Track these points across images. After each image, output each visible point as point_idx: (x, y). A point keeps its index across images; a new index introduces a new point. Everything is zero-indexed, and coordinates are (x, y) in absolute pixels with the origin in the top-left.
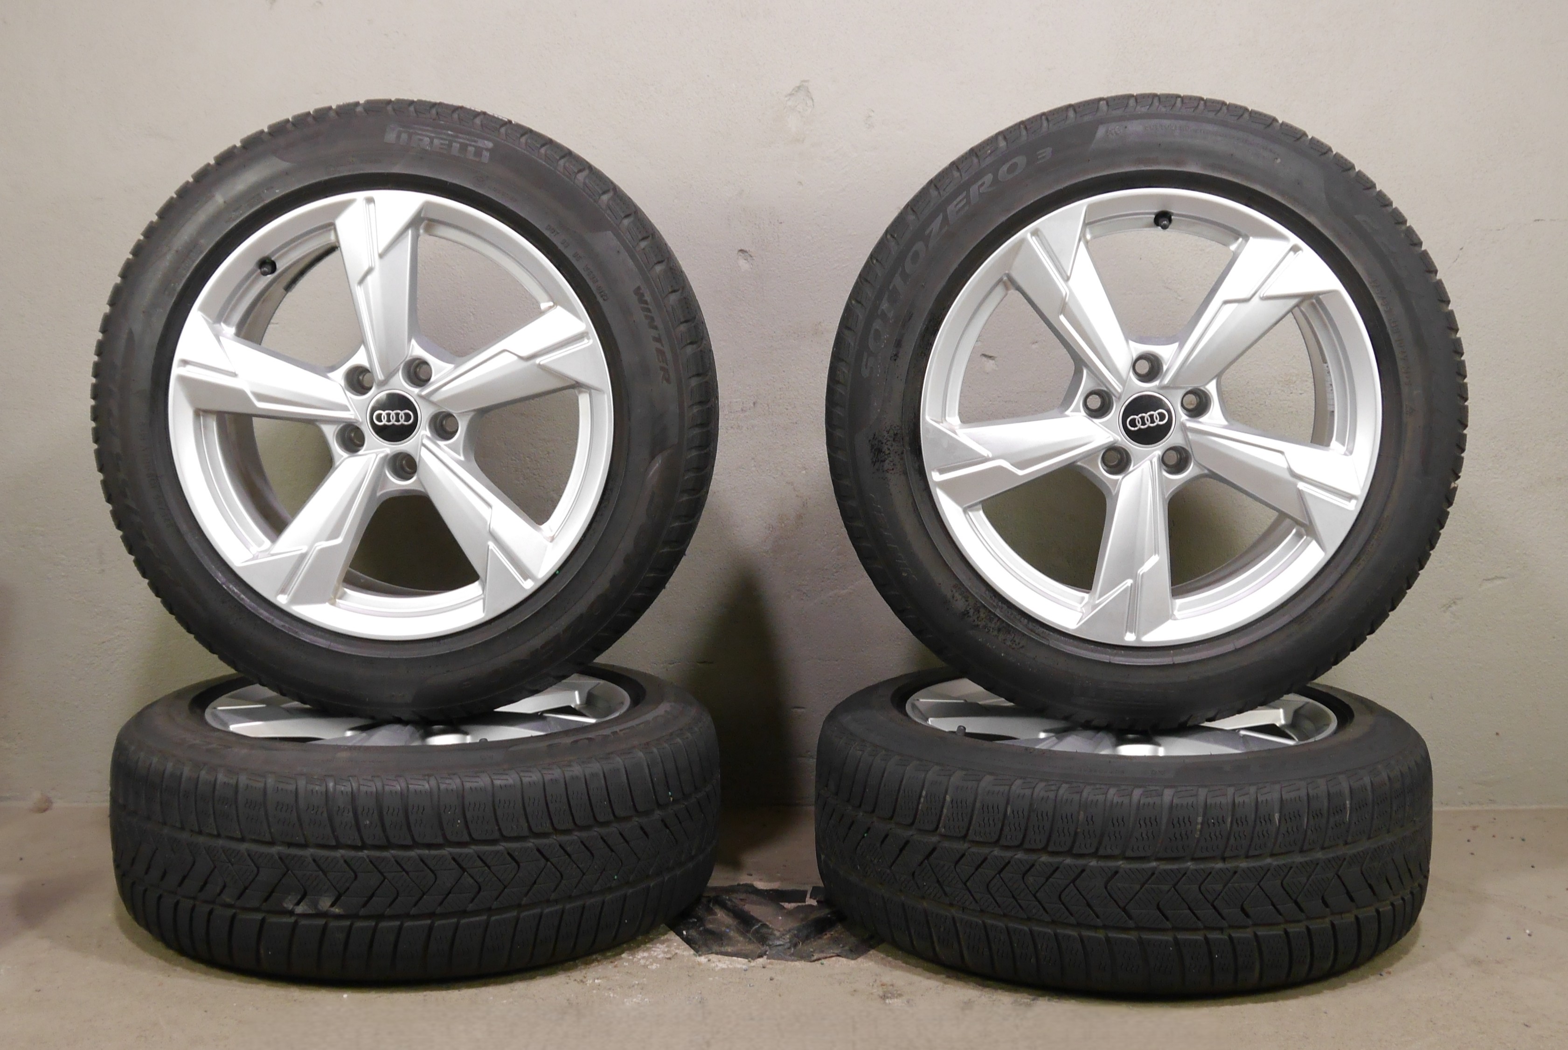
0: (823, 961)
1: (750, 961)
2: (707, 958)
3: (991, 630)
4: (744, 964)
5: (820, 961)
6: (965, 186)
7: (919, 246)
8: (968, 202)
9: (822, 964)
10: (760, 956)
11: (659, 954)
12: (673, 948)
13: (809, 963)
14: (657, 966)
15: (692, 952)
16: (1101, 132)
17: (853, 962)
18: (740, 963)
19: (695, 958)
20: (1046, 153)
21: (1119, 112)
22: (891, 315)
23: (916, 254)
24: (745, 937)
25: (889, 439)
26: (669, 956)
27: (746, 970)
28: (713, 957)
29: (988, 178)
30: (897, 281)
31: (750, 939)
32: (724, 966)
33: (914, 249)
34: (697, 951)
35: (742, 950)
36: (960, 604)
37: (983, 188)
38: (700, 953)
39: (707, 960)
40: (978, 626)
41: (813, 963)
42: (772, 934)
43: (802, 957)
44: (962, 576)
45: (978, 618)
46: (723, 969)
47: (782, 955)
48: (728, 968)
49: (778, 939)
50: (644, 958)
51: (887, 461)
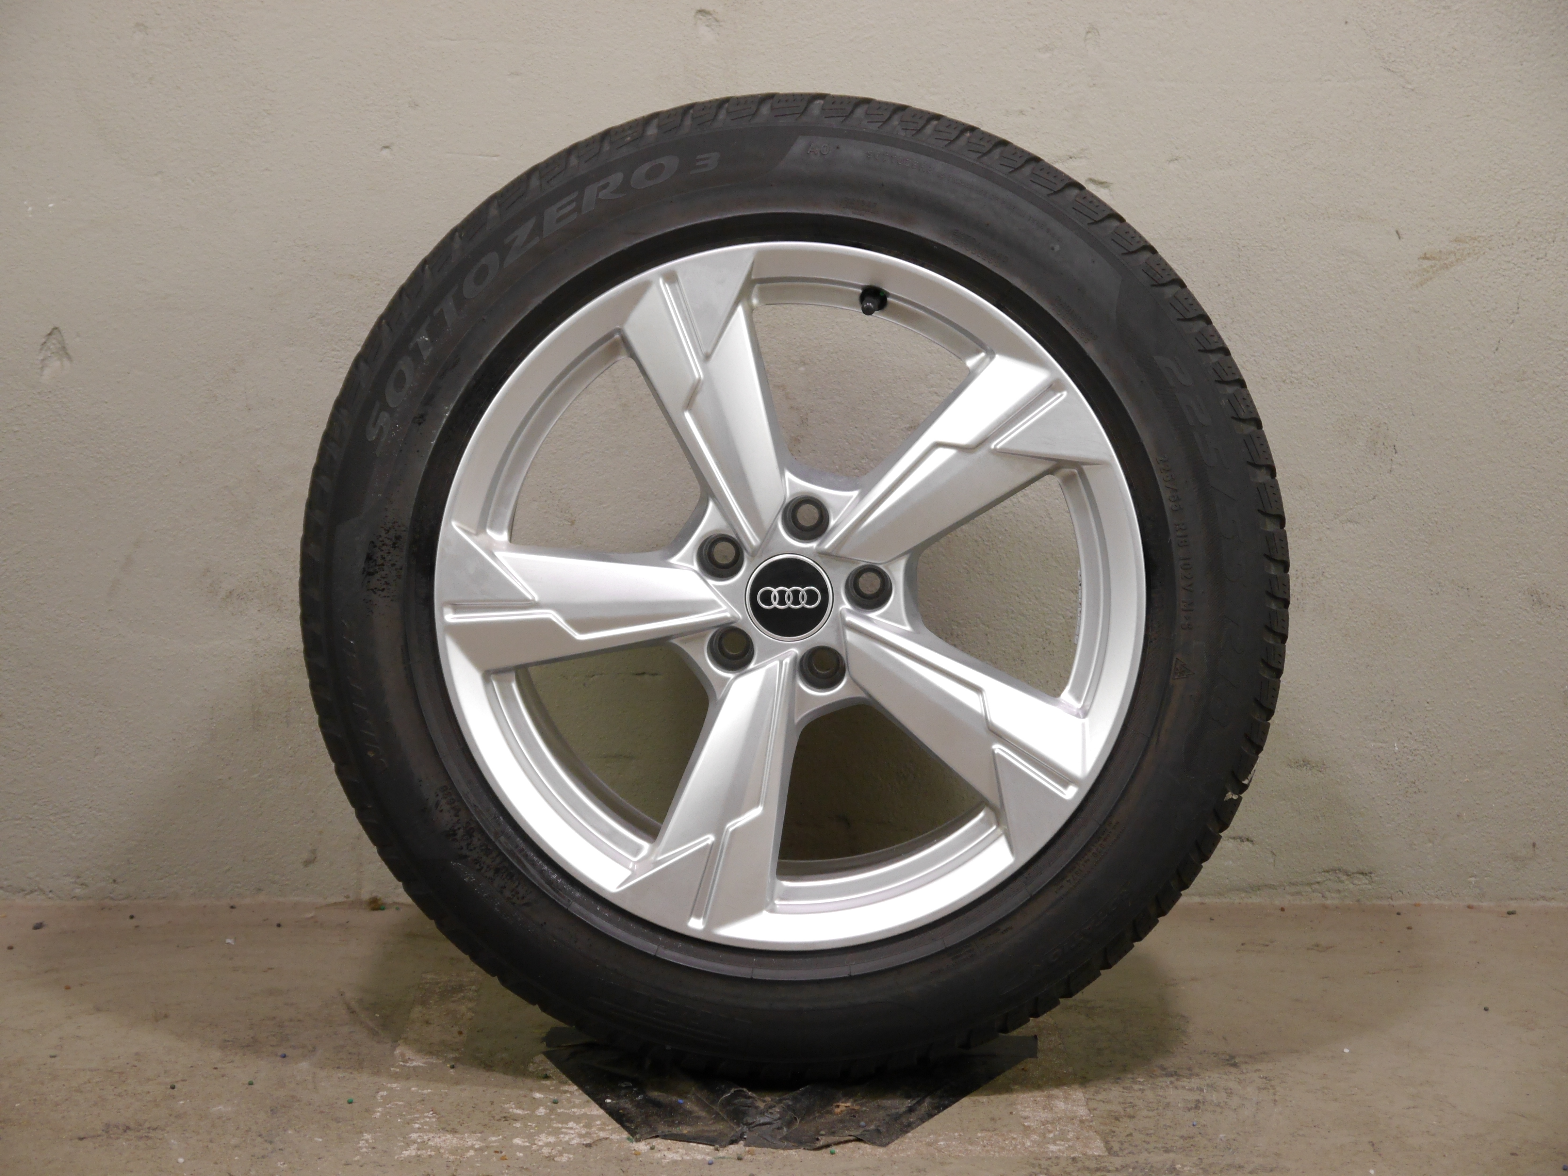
0: (834, 1149)
1: (717, 1150)
2: (649, 1144)
3: (485, 867)
4: (708, 1154)
5: (829, 1149)
6: (579, 184)
7: (491, 259)
8: (578, 209)
9: (832, 1153)
10: (733, 1142)
11: (573, 1139)
12: (594, 1129)
13: (812, 1152)
14: (570, 1158)
15: (625, 1135)
16: (799, 146)
17: (881, 1150)
18: (701, 1152)
19: (630, 1144)
20: (710, 161)
21: (835, 123)
22: (426, 354)
23: (484, 270)
24: (710, 1111)
25: (388, 542)
26: (588, 1141)
27: (710, 1164)
28: (658, 1143)
29: (617, 178)
30: (448, 304)
31: (718, 1114)
32: (677, 1157)
33: (483, 261)
34: (632, 1133)
35: (703, 1131)
36: (445, 818)
37: (604, 191)
38: (638, 1136)
39: (648, 1147)
40: (465, 857)
41: (818, 1153)
42: (752, 1106)
43: (800, 1142)
44: (456, 775)
45: (468, 845)
46: (675, 1162)
47: (769, 1139)
48: (683, 1160)
49: (762, 1113)
50: (548, 1144)
51: (377, 576)
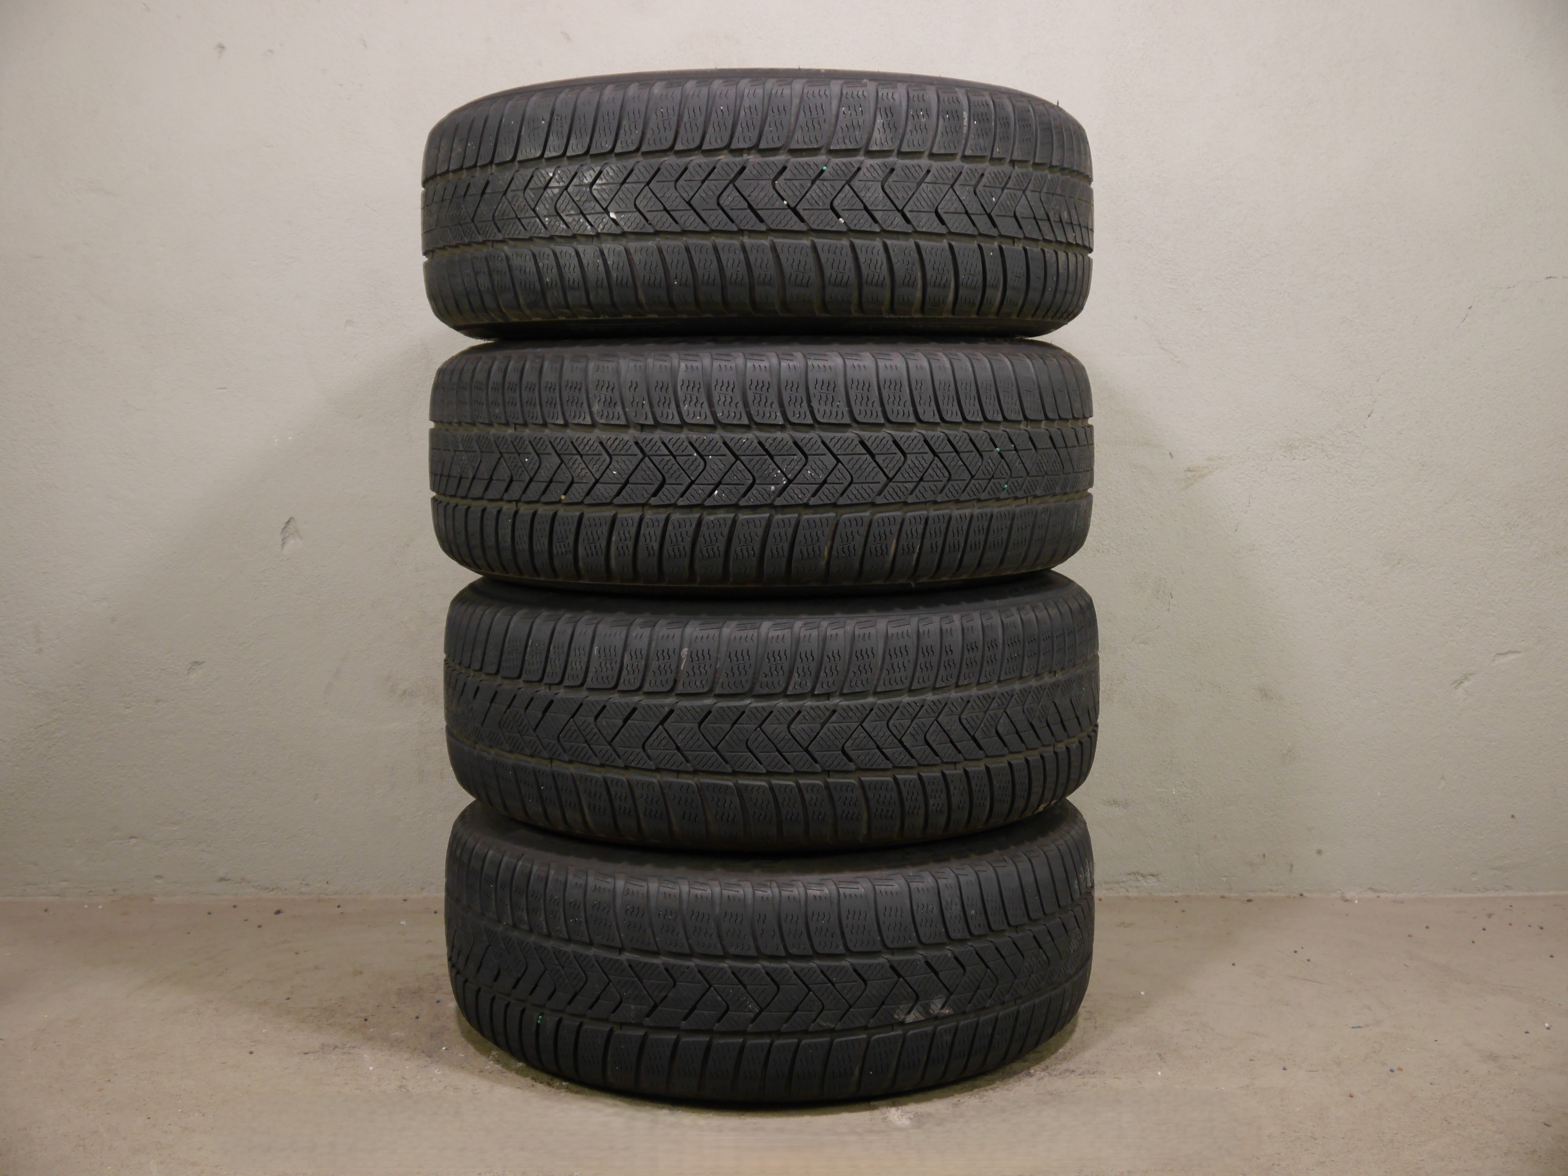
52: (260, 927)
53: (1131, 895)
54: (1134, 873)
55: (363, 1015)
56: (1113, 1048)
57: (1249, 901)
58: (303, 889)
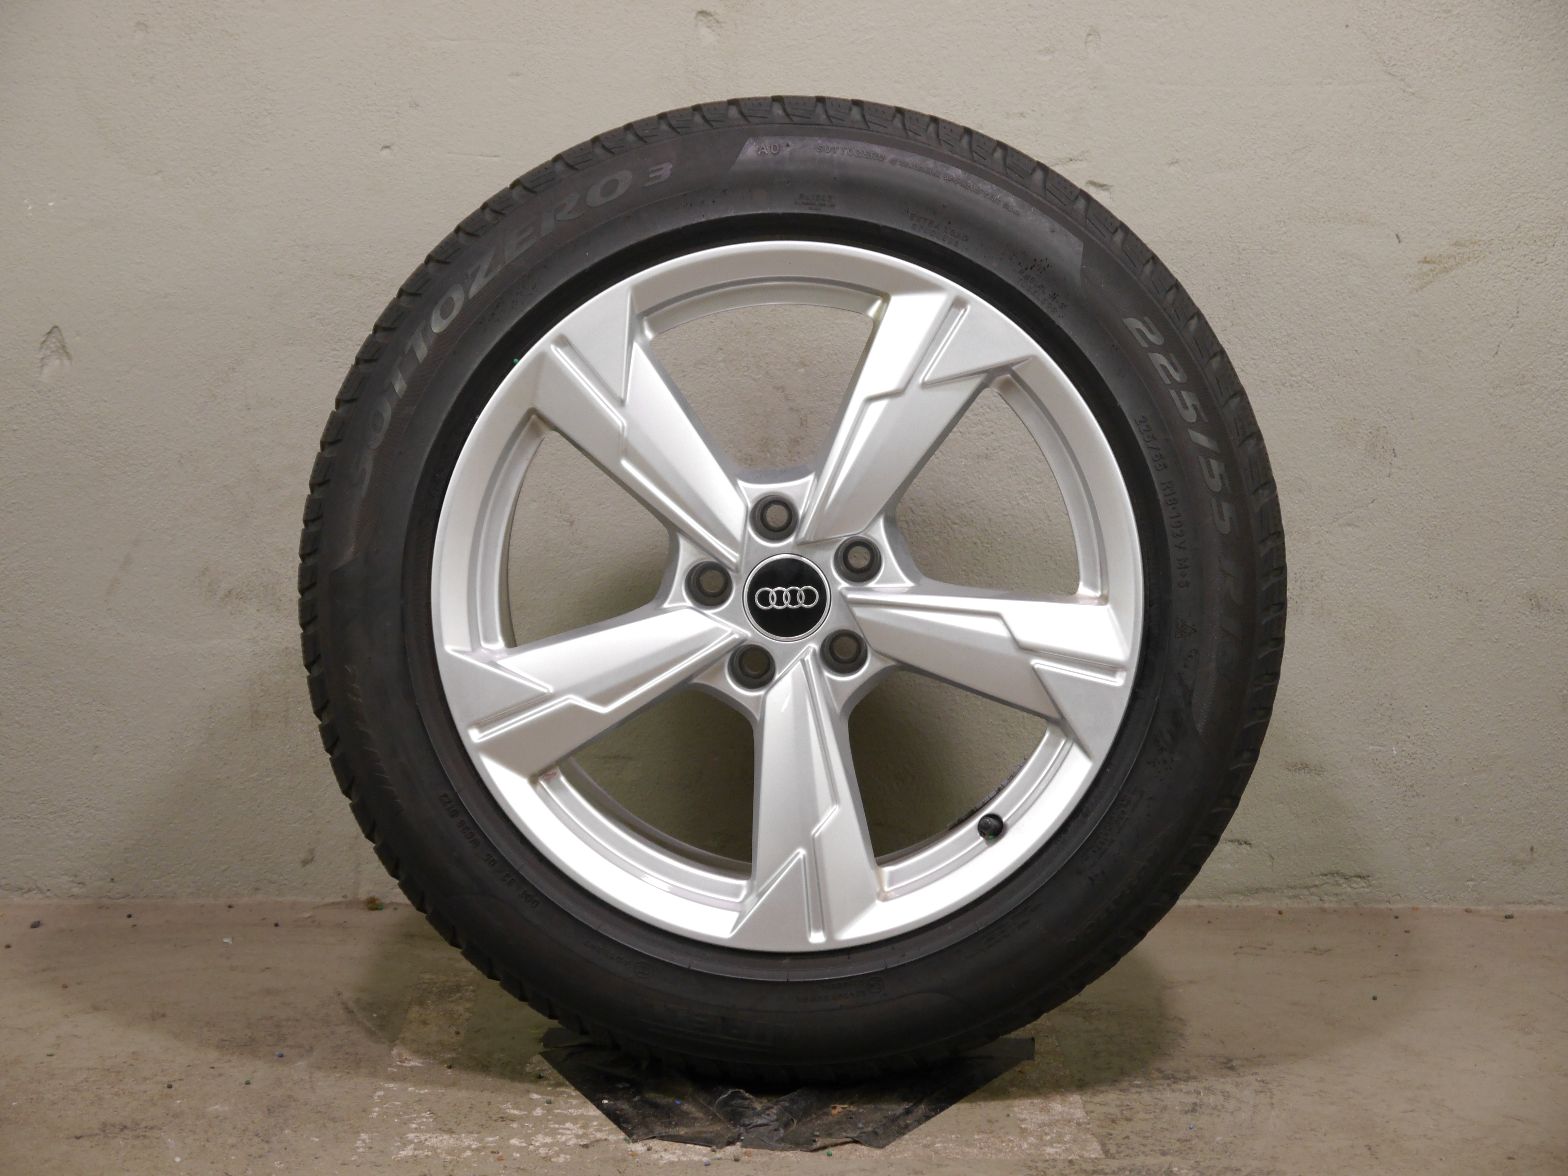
0: (831, 1150)
1: (714, 1151)
2: (645, 1145)
4: (705, 1155)
5: (826, 1151)
9: (829, 1155)
10: (730, 1143)
11: (570, 1139)
12: (591, 1130)
13: (809, 1154)
14: (567, 1159)
15: (622, 1136)
17: (878, 1152)
18: (698, 1153)
19: (627, 1145)
24: (707, 1112)
26: (585, 1142)
27: (707, 1165)
28: (655, 1144)
31: (714, 1115)
32: (674, 1158)
34: (629, 1134)
38: (635, 1137)
39: (645, 1148)
41: (815, 1154)
42: (749, 1107)
43: (796, 1144)
46: (672, 1163)
47: (766, 1140)
48: (679, 1162)
49: (759, 1115)
50: (545, 1145)
52: (8, 947)
53: (1326, 905)
54: (1332, 874)
55: (166, 1079)
56: (1298, 1136)
57: (1508, 917)
58: (76, 890)
